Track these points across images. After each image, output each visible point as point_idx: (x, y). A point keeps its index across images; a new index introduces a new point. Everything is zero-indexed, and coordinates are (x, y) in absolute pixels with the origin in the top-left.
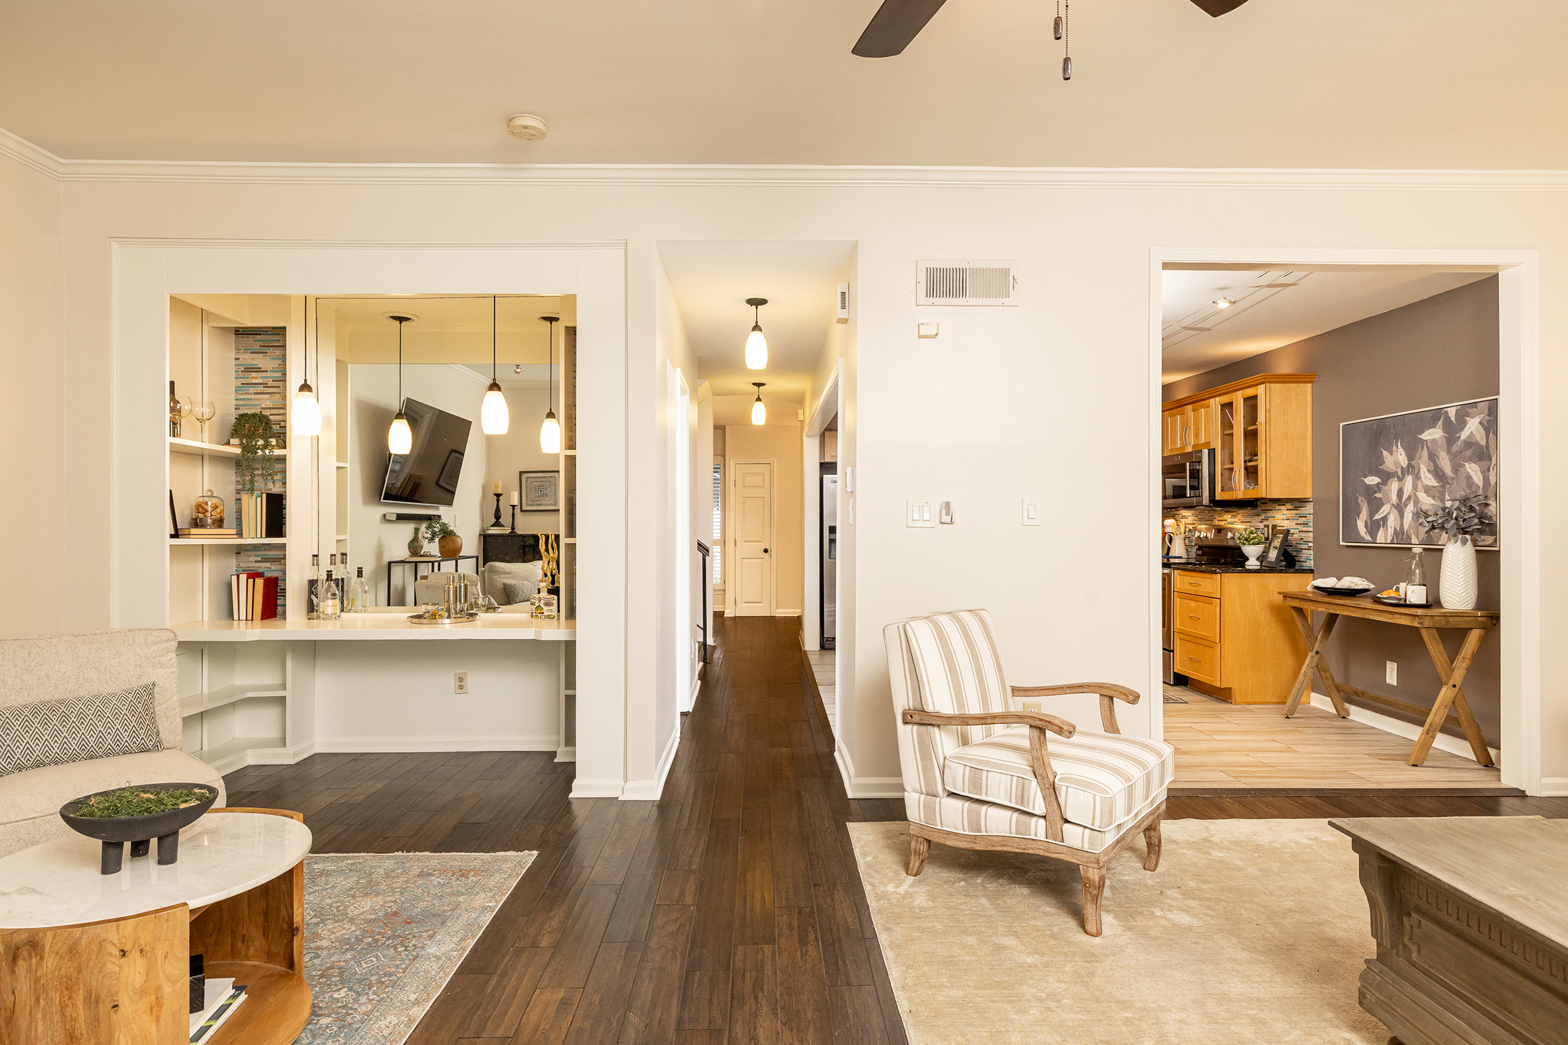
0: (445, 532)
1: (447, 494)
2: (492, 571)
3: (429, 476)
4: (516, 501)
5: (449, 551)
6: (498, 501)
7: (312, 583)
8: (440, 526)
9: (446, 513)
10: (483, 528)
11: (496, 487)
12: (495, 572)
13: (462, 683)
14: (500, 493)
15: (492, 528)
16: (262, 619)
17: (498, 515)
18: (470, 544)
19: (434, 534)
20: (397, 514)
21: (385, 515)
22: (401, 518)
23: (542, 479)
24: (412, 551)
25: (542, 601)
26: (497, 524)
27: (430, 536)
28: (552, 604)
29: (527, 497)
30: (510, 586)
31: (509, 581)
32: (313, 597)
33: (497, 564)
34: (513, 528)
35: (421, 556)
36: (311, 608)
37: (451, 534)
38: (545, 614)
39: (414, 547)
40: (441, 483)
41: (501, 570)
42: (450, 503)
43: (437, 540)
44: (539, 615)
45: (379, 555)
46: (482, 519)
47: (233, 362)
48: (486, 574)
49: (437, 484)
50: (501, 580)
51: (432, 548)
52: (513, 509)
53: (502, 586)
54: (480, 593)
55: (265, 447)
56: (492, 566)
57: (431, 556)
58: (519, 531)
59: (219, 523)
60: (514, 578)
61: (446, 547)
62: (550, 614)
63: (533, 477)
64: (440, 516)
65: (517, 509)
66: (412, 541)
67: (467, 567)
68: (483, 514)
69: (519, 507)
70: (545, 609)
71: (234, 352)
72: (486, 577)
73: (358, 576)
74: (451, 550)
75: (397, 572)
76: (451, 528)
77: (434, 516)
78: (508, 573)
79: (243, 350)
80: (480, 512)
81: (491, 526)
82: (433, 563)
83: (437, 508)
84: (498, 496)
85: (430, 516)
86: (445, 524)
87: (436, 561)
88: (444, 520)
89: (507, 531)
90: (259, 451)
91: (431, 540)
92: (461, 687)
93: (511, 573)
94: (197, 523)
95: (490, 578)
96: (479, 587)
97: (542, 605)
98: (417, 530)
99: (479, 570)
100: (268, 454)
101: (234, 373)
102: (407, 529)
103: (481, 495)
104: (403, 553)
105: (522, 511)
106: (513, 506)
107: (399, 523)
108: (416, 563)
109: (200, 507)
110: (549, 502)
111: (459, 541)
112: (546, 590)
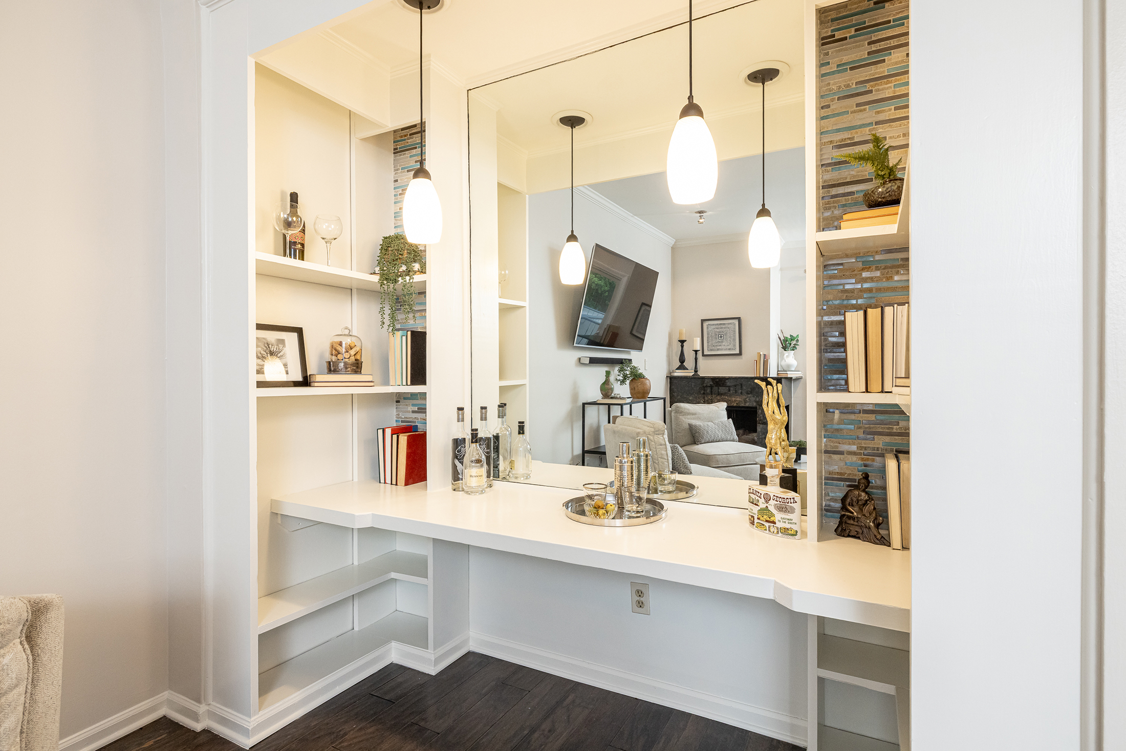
0: (636, 375)
1: (637, 340)
2: (678, 411)
3: (625, 326)
4: (698, 347)
5: (639, 393)
6: (682, 346)
7: (458, 443)
8: (631, 369)
9: (635, 357)
10: (669, 370)
11: (680, 334)
12: (681, 412)
13: (642, 599)
14: (684, 339)
15: (677, 371)
16: (406, 484)
17: (682, 360)
18: (658, 387)
19: (625, 377)
20: (590, 358)
21: (580, 359)
22: (593, 361)
23: (722, 326)
24: (604, 393)
25: (772, 502)
26: (682, 367)
27: (622, 378)
28: (792, 511)
29: (708, 342)
30: (695, 426)
31: (694, 422)
32: (457, 462)
33: (682, 405)
34: (696, 371)
35: (612, 398)
36: (456, 476)
37: (641, 376)
38: (779, 525)
39: (606, 390)
40: (634, 332)
41: (686, 411)
42: (640, 348)
43: (628, 382)
44: (767, 524)
45: (575, 397)
46: (669, 363)
47: (392, 185)
48: (673, 414)
49: (631, 333)
50: (687, 420)
51: (623, 390)
52: (696, 354)
53: (687, 426)
54: (667, 443)
55: (408, 272)
56: (677, 407)
57: (621, 398)
58: (702, 374)
59: (357, 367)
60: (699, 419)
61: (636, 388)
62: (788, 526)
63: (714, 325)
64: (630, 360)
65: (700, 353)
66: (604, 384)
67: (655, 409)
68: (669, 358)
69: (701, 352)
70: (778, 516)
71: (393, 173)
72: (673, 417)
73: (519, 433)
74: (640, 394)
75: (591, 412)
76: (640, 371)
77: (625, 359)
78: (693, 414)
79: (400, 170)
80: (667, 357)
81: (677, 369)
82: (622, 405)
83: (629, 353)
84: (682, 342)
85: (622, 359)
86: (635, 367)
87: (626, 404)
88: (634, 364)
89: (690, 373)
90: (400, 279)
91: (623, 382)
92: (640, 605)
93: (695, 414)
94: (332, 368)
95: (677, 418)
96: (666, 436)
97: (771, 508)
98: (608, 373)
99: (667, 409)
100: (408, 281)
101: (394, 197)
102: (600, 372)
103: (667, 341)
104: (596, 395)
105: (703, 355)
106: (696, 351)
107: (591, 366)
108: (609, 405)
109: (335, 349)
110: (729, 347)
111: (648, 384)
112: (778, 481)
